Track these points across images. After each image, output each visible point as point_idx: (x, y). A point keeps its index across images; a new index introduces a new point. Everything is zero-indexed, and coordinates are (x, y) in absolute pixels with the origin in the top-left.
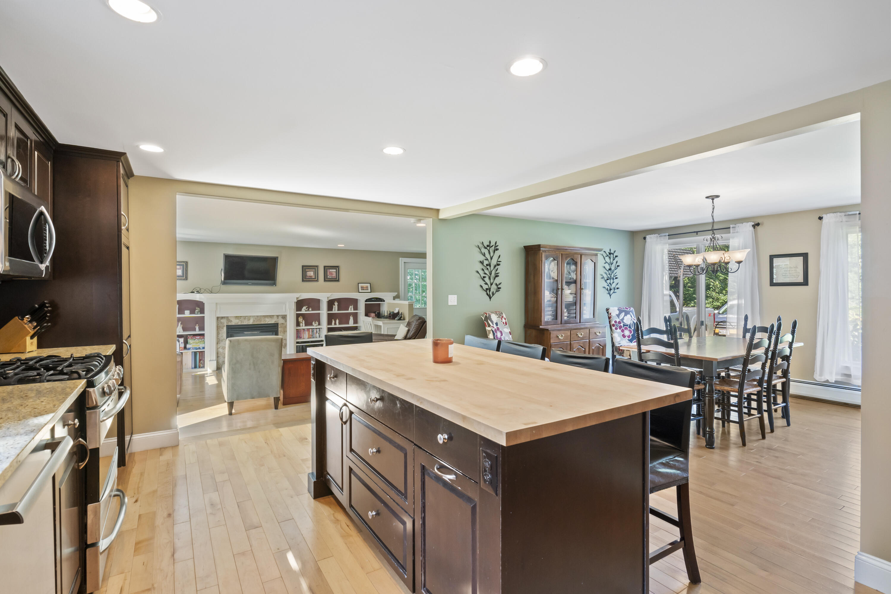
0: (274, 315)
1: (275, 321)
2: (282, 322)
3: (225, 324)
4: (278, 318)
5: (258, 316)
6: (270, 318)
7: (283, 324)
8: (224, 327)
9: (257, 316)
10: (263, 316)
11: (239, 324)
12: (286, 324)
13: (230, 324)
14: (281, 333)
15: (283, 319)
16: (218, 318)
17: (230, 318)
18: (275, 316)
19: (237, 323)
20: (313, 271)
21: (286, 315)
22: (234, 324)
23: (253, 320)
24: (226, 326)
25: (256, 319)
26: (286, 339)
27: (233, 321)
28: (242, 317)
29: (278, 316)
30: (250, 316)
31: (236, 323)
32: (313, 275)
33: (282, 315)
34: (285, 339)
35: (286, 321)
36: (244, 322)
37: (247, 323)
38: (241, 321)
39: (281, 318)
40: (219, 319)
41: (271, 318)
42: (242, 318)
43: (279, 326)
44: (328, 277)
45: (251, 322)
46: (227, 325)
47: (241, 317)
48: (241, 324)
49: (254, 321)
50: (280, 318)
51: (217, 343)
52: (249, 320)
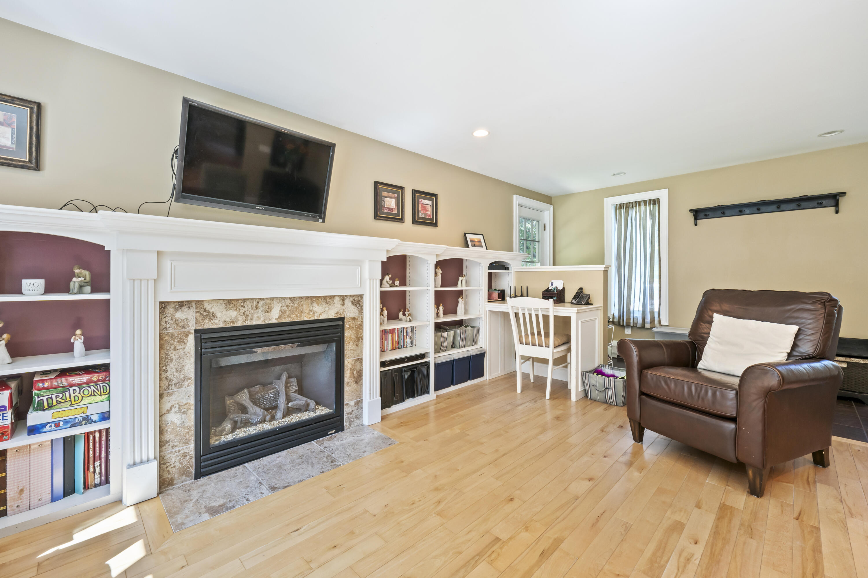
0: (334, 297)
1: (337, 313)
2: (352, 315)
3: (192, 327)
4: (343, 304)
5: (292, 299)
6: (325, 305)
7: (354, 319)
8: (187, 336)
9: (290, 298)
10: (308, 298)
11: (239, 324)
12: (362, 318)
13: (208, 325)
14: (351, 343)
15: (356, 306)
16: (163, 306)
17: (207, 306)
18: (337, 299)
19: (233, 322)
20: (395, 198)
21: (361, 296)
22: (221, 325)
23: (281, 311)
24: (193, 331)
25: (288, 306)
26: (362, 359)
27: (218, 315)
28: (248, 302)
29: (343, 298)
30: (272, 299)
31: (228, 320)
32: (394, 206)
33: (353, 296)
34: (359, 359)
35: (361, 312)
36: (254, 319)
37: (262, 319)
38: (244, 313)
39: (350, 303)
40: (170, 310)
41: (326, 303)
42: (248, 306)
43: (346, 326)
44: (420, 214)
45: (274, 317)
46: (197, 331)
47: (244, 300)
48: (244, 324)
49: (283, 313)
50: (348, 302)
51: (161, 396)
52: (269, 310)
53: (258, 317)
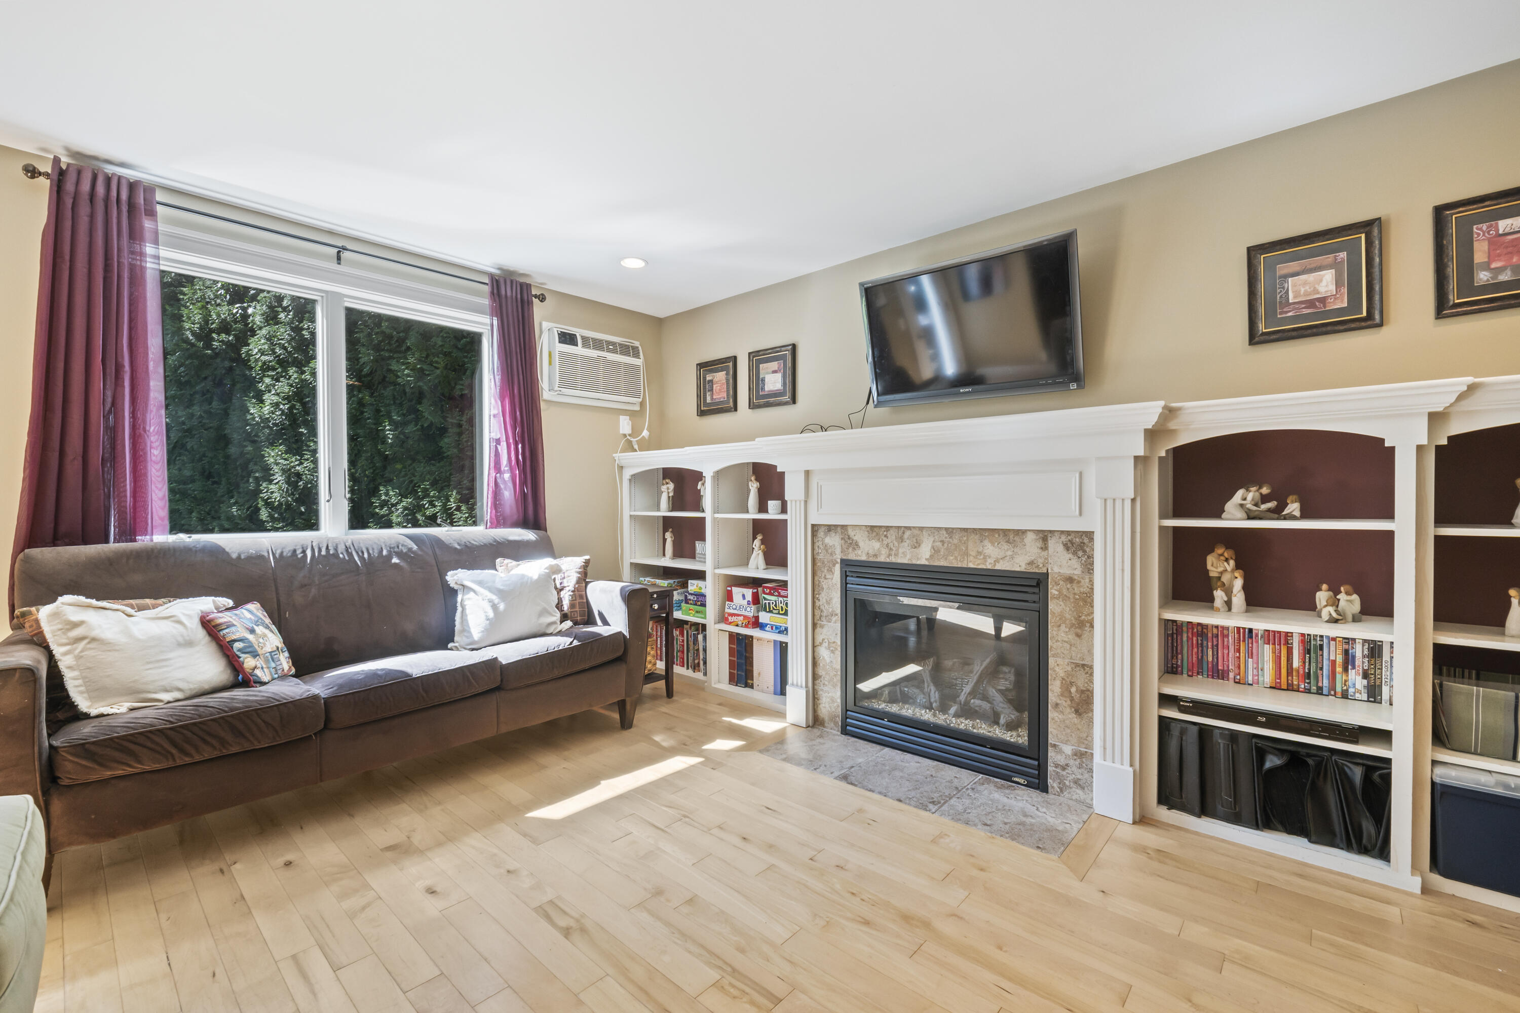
0: (1024, 532)
1: (1031, 563)
2: (1067, 571)
3: (838, 556)
4: (1045, 548)
5: (950, 531)
6: (1005, 546)
7: (1070, 580)
8: (834, 565)
9: (946, 529)
10: (974, 530)
11: (882, 559)
12: (1091, 582)
13: (852, 556)
14: (1063, 627)
15: (1075, 553)
16: (815, 528)
17: (851, 532)
18: (1030, 537)
19: (875, 556)
20: (1335, 265)
21: (1090, 535)
22: (864, 558)
23: (933, 547)
24: (839, 561)
25: (942, 542)
26: (1091, 667)
27: (861, 544)
28: (892, 531)
29: (1044, 536)
30: (921, 529)
31: (871, 552)
32: (1332, 288)
33: (1068, 533)
34: (1083, 665)
35: (1089, 568)
36: (900, 555)
37: (908, 557)
38: (887, 545)
39: (1061, 548)
40: (821, 534)
41: (1008, 542)
42: (892, 534)
43: (1053, 591)
45: (923, 556)
46: (842, 561)
47: (888, 528)
48: (888, 560)
49: (935, 551)
50: (1056, 546)
51: (814, 625)
52: (917, 545)
53: (903, 553)
